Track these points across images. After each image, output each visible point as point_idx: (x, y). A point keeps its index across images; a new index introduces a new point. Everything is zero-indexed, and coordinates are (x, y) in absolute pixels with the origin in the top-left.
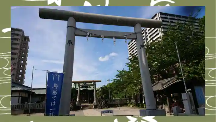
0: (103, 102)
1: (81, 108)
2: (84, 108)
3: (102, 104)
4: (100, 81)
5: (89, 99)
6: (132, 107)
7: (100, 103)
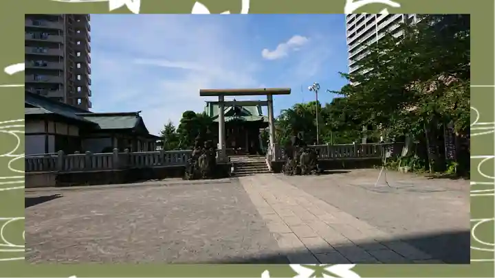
0: (304, 153)
1: (232, 169)
2: (241, 170)
3: (298, 160)
4: (288, 92)
5: (250, 145)
6: (409, 171)
7: (292, 158)
